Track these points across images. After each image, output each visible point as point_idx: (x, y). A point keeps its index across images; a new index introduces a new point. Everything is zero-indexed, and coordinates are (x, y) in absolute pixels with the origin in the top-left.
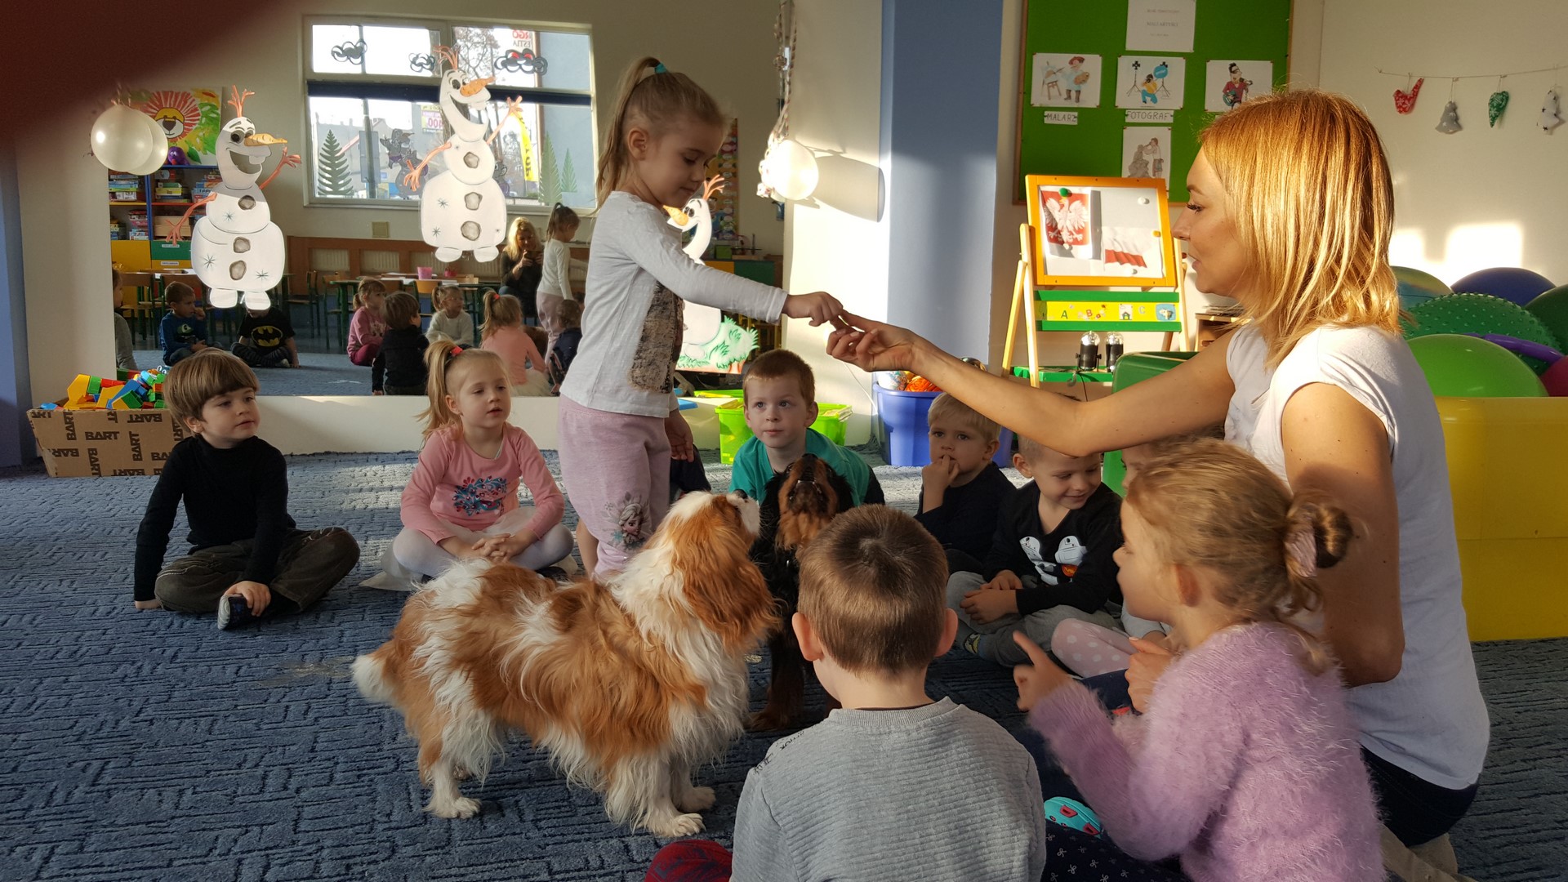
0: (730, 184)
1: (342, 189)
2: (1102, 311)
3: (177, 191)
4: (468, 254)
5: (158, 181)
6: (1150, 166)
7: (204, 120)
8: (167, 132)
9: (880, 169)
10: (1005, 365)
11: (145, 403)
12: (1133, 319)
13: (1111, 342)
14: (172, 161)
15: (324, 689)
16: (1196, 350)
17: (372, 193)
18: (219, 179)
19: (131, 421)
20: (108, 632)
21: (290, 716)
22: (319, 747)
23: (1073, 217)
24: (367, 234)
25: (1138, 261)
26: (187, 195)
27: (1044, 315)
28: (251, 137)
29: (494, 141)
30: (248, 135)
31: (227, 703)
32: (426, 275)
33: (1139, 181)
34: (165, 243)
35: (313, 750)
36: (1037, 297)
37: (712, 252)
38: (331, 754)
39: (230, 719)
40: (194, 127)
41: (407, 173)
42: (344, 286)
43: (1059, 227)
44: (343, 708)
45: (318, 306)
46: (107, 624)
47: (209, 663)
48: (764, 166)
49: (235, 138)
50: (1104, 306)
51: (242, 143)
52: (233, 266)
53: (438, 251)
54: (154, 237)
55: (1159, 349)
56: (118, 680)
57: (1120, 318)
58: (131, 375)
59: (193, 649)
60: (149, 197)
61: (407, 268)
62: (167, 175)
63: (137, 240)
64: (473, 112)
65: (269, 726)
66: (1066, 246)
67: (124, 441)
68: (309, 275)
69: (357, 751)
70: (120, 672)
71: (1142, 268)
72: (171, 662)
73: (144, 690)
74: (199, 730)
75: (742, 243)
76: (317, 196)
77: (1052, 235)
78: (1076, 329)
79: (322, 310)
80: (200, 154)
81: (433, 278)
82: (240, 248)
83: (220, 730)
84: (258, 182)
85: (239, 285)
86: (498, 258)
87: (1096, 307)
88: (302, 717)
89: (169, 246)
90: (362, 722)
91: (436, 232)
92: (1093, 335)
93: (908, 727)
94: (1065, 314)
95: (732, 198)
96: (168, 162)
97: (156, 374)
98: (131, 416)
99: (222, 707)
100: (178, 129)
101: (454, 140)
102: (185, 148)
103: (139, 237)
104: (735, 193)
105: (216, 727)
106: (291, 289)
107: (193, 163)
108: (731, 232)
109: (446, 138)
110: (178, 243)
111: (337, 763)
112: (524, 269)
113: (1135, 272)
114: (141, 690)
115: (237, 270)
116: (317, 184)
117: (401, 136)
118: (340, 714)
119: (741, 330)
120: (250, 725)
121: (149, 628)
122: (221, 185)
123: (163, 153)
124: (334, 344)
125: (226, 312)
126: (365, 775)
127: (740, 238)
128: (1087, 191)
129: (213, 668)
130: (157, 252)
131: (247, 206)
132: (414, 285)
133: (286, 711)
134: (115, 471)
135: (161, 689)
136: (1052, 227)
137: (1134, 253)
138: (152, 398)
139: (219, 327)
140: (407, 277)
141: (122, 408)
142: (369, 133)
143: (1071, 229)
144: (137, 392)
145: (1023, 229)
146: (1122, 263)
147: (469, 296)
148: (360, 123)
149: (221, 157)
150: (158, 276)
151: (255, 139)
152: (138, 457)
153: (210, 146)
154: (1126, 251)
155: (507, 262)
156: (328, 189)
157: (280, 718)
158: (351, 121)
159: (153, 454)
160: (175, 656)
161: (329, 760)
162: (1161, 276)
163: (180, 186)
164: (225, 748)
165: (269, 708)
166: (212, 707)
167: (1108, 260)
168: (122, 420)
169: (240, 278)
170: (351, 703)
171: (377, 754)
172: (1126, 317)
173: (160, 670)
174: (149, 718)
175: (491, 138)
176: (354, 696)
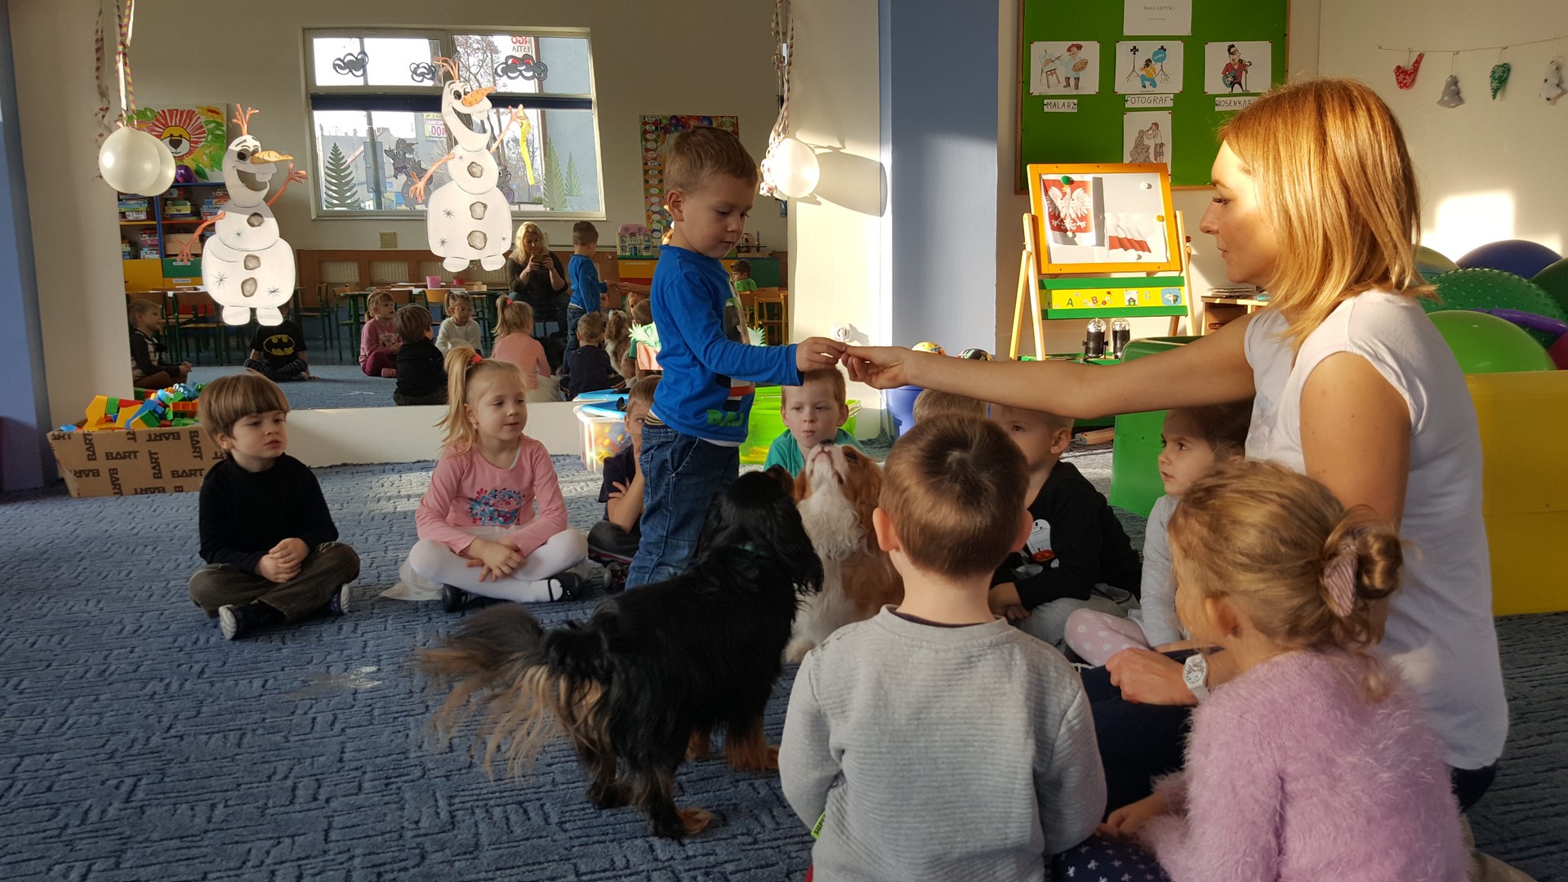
1: (349, 201)
2: (1107, 298)
3: (186, 209)
4: (475, 264)
5: (167, 199)
6: (1152, 151)
7: (210, 136)
8: (174, 150)
9: (880, 162)
10: (1012, 355)
11: (163, 422)
12: (1139, 304)
13: (1118, 328)
14: (180, 179)
15: (350, 699)
16: (1203, 334)
17: (379, 204)
18: (226, 196)
19: (150, 440)
20: (136, 650)
21: (317, 728)
22: (347, 756)
23: (1075, 205)
24: (375, 245)
25: (1142, 246)
26: (196, 212)
27: (1050, 304)
28: (256, 155)
29: (498, 148)
30: (255, 152)
31: (256, 717)
32: (435, 284)
33: (1142, 165)
34: (175, 261)
35: (341, 760)
36: (1042, 285)
38: (359, 764)
39: (259, 732)
40: (201, 144)
41: (413, 183)
42: (354, 298)
43: (1062, 215)
44: (369, 718)
45: (329, 320)
46: (134, 642)
47: (236, 678)
49: (242, 156)
50: (1109, 293)
51: (248, 161)
52: (244, 283)
53: (445, 261)
54: (165, 255)
55: (1165, 334)
56: (147, 697)
57: (1126, 304)
58: (149, 395)
59: (220, 664)
60: (158, 215)
61: (416, 277)
62: (175, 194)
63: (149, 259)
64: (476, 119)
65: (297, 738)
66: (1070, 234)
67: (144, 460)
68: (320, 288)
69: (384, 760)
70: (149, 690)
71: (1146, 253)
72: (199, 678)
73: (172, 707)
74: (228, 745)
75: (747, 240)
76: (325, 208)
77: (1055, 223)
78: (1080, 317)
79: (334, 324)
80: (207, 171)
81: (442, 287)
82: (251, 265)
83: (249, 743)
84: (266, 199)
85: (252, 302)
86: (505, 266)
87: (1100, 294)
88: (329, 728)
89: (181, 264)
90: (388, 730)
91: (443, 242)
92: (1099, 322)
94: (1070, 302)
96: (176, 180)
98: (150, 435)
99: (249, 721)
100: (185, 147)
101: (457, 150)
102: (192, 166)
103: (150, 256)
105: (245, 741)
106: (303, 300)
107: (201, 181)
109: (450, 147)
110: (189, 260)
111: (365, 773)
113: (1140, 257)
114: (171, 706)
115: (248, 287)
116: (324, 196)
117: (404, 146)
118: (366, 723)
120: (278, 738)
121: (176, 644)
122: (230, 203)
123: (171, 173)
124: (347, 355)
125: (239, 330)
126: (392, 783)
128: (1088, 178)
129: (241, 682)
130: (169, 271)
131: (256, 224)
132: (423, 295)
133: (313, 722)
134: (136, 490)
135: (190, 704)
136: (1055, 216)
137: (1138, 238)
138: (170, 416)
139: (233, 342)
140: (416, 287)
141: (141, 428)
142: (373, 143)
143: (1074, 216)
144: (155, 411)
145: (1026, 219)
146: (1126, 249)
147: (478, 303)
148: (363, 133)
149: (228, 174)
150: (170, 294)
151: (261, 157)
152: (158, 475)
153: (217, 163)
154: (1129, 237)
155: (514, 267)
156: (335, 202)
157: (308, 730)
158: (355, 131)
159: (173, 472)
160: (202, 672)
161: (357, 769)
162: (1165, 261)
163: (189, 204)
164: (255, 761)
165: (296, 719)
166: (240, 721)
167: (1112, 247)
168: (141, 439)
169: (252, 295)
170: (376, 712)
171: (404, 762)
172: (1132, 303)
173: (188, 686)
174: (180, 734)
175: (494, 146)
176: (379, 705)
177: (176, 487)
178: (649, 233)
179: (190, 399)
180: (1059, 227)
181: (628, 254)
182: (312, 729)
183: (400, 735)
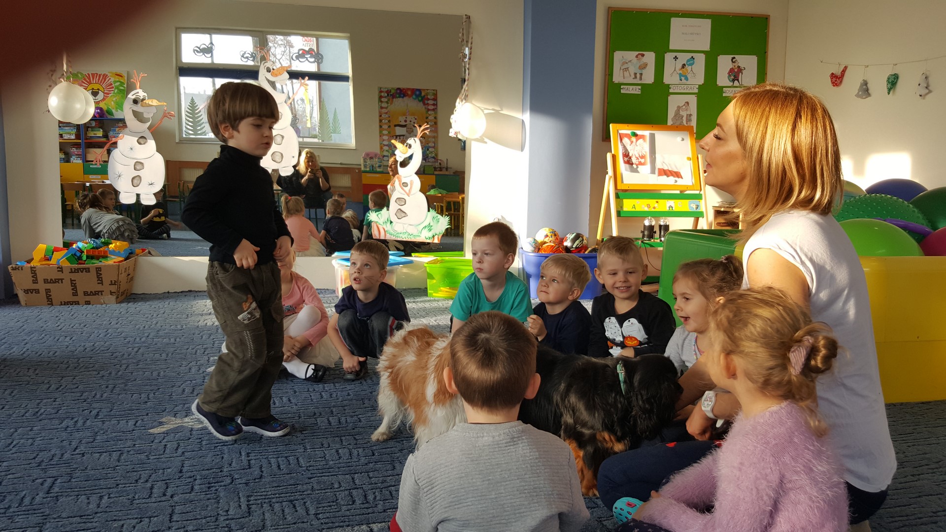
0: (433, 129)
1: (199, 132)
2: (656, 205)
3: (100, 133)
4: (276, 171)
5: (88, 127)
6: (684, 119)
7: (116, 90)
8: (94, 98)
9: (523, 120)
10: (599, 237)
11: (80, 261)
12: (675, 209)
13: (662, 223)
14: (97, 115)
15: (188, 434)
16: (713, 228)
18: (125, 126)
19: (71, 272)
20: (57, 400)
21: (167, 451)
22: (185, 469)
23: (638, 148)
25: (677, 175)
26: (106, 136)
27: (622, 207)
28: (145, 101)
29: (291, 104)
30: (143, 100)
31: (129, 443)
33: (677, 127)
34: (92, 165)
35: (181, 472)
36: (617, 196)
37: (422, 169)
38: (192, 474)
39: (131, 453)
40: (110, 95)
43: (630, 155)
44: (199, 446)
46: (57, 395)
47: (118, 419)
48: (454, 119)
49: (135, 102)
50: (657, 202)
51: (139, 105)
52: (133, 179)
54: (86, 161)
55: (690, 228)
56: (63, 429)
57: (667, 209)
58: (72, 244)
59: (108, 410)
60: (82, 136)
62: (94, 124)
63: (76, 163)
64: (278, 86)
65: (155, 457)
66: (634, 166)
67: (67, 283)
68: (179, 184)
69: (208, 472)
70: (64, 424)
71: (680, 179)
72: (95, 418)
74: (112, 460)
75: (440, 164)
76: (184, 136)
77: (626, 159)
78: (639, 216)
80: (114, 111)
82: (138, 168)
83: (125, 459)
84: (149, 128)
85: (138, 190)
86: (293, 174)
87: (652, 202)
88: (175, 452)
89: (95, 166)
90: (211, 454)
92: (651, 219)
93: (494, 434)
94: (634, 207)
95: (434, 137)
96: (94, 116)
97: (87, 243)
98: (71, 269)
99: (125, 446)
100: (101, 96)
102: (105, 108)
103: (76, 161)
104: (435, 134)
105: (122, 458)
107: (109, 117)
108: (433, 157)
110: (100, 164)
111: (196, 480)
112: (309, 180)
113: (676, 181)
114: (77, 435)
115: (136, 181)
116: (184, 129)
118: (197, 449)
119: (439, 216)
120: (143, 456)
121: (82, 398)
122: (126, 130)
123: (92, 111)
125: (129, 206)
126: (213, 487)
127: (439, 161)
128: (646, 133)
129: (121, 422)
130: (87, 171)
131: (142, 143)
133: (165, 448)
134: (61, 302)
135: (89, 434)
136: (626, 155)
137: (675, 170)
138: (84, 258)
141: (66, 264)
143: (637, 156)
144: (75, 254)
145: (609, 156)
146: (668, 176)
149: (127, 113)
150: (88, 184)
151: (147, 102)
152: (75, 294)
153: (120, 106)
154: (670, 169)
155: (299, 175)
156: (191, 132)
157: (162, 452)
158: (205, 91)
159: (84, 292)
160: (97, 415)
161: (191, 477)
162: (691, 184)
163: (101, 130)
164: (128, 470)
165: (154, 446)
166: (120, 445)
167: (660, 174)
168: (66, 271)
169: (138, 186)
170: (204, 443)
171: (220, 474)
172: (671, 209)
173: (88, 423)
174: (82, 452)
175: (289, 102)
176: (206, 438)
177: (86, 301)
178: (381, 157)
179: (97, 248)
180: (629, 162)
181: (368, 169)
182: (164, 452)
183: (219, 456)
